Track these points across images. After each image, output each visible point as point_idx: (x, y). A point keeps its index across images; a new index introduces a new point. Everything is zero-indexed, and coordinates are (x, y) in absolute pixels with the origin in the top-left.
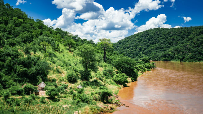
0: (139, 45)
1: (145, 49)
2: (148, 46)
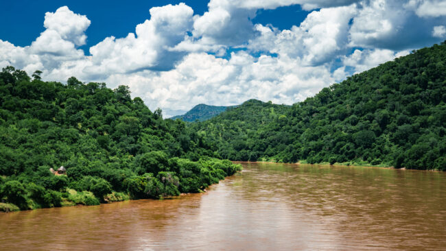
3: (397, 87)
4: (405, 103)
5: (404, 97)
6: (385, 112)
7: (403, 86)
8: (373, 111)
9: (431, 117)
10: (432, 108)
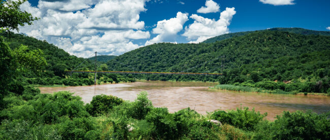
0: (139, 63)
1: (145, 68)
2: (149, 65)
3: (142, 57)
4: (146, 62)
5: (146, 60)
6: (140, 64)
7: (144, 57)
8: (137, 64)
9: (154, 66)
10: (154, 64)
